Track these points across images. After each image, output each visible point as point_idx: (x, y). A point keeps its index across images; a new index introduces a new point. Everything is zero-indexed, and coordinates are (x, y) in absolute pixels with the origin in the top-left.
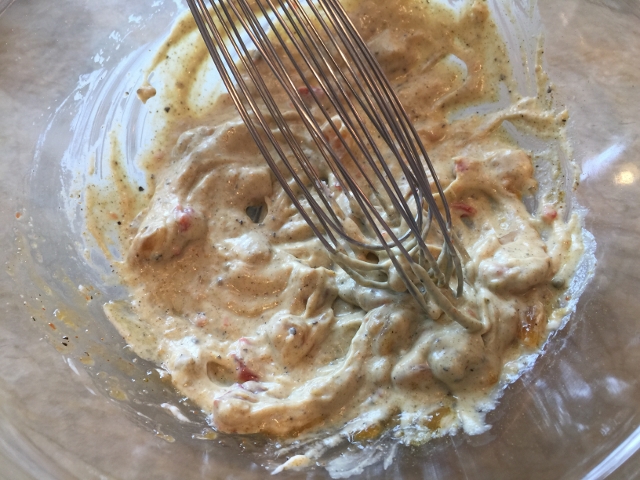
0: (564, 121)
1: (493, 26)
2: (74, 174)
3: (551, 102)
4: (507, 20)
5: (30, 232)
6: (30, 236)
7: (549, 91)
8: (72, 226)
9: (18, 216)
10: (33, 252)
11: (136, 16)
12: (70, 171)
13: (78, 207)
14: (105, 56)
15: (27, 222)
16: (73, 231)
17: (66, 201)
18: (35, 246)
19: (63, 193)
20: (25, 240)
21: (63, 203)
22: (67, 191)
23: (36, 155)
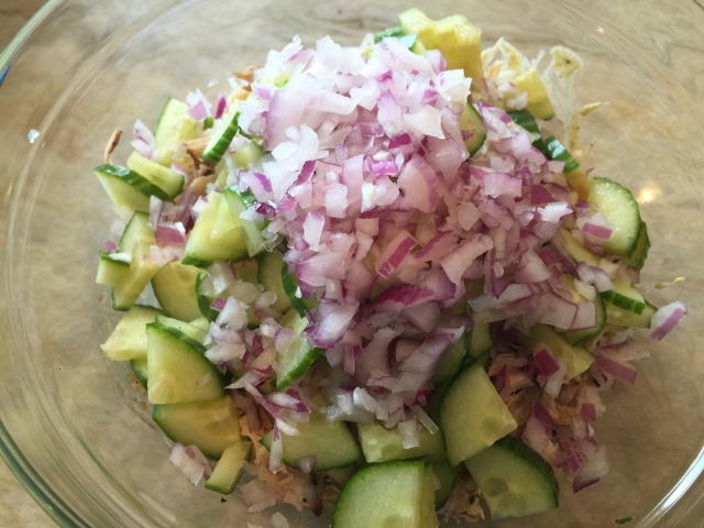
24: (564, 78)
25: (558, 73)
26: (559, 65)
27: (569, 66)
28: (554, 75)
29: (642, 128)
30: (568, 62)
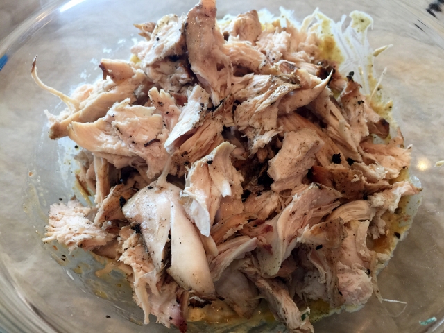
0: (390, 107)
1: (339, 51)
2: (66, 149)
3: (380, 97)
4: (348, 47)
5: (38, 186)
6: (39, 188)
7: (379, 89)
8: (65, 183)
9: (30, 174)
10: (40, 199)
11: (108, 48)
12: (63, 147)
13: (69, 171)
14: (87, 74)
15: (36, 179)
16: (66, 186)
17: (61, 167)
18: (42, 195)
19: (59, 161)
20: (35, 190)
21: (59, 168)
22: (62, 160)
23: (42, 136)
24: (360, 32)
25: (356, 29)
26: (356, 24)
27: (363, 24)
28: (354, 31)
29: (416, 78)
30: (362, 21)
